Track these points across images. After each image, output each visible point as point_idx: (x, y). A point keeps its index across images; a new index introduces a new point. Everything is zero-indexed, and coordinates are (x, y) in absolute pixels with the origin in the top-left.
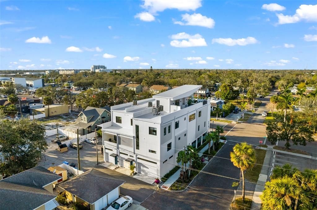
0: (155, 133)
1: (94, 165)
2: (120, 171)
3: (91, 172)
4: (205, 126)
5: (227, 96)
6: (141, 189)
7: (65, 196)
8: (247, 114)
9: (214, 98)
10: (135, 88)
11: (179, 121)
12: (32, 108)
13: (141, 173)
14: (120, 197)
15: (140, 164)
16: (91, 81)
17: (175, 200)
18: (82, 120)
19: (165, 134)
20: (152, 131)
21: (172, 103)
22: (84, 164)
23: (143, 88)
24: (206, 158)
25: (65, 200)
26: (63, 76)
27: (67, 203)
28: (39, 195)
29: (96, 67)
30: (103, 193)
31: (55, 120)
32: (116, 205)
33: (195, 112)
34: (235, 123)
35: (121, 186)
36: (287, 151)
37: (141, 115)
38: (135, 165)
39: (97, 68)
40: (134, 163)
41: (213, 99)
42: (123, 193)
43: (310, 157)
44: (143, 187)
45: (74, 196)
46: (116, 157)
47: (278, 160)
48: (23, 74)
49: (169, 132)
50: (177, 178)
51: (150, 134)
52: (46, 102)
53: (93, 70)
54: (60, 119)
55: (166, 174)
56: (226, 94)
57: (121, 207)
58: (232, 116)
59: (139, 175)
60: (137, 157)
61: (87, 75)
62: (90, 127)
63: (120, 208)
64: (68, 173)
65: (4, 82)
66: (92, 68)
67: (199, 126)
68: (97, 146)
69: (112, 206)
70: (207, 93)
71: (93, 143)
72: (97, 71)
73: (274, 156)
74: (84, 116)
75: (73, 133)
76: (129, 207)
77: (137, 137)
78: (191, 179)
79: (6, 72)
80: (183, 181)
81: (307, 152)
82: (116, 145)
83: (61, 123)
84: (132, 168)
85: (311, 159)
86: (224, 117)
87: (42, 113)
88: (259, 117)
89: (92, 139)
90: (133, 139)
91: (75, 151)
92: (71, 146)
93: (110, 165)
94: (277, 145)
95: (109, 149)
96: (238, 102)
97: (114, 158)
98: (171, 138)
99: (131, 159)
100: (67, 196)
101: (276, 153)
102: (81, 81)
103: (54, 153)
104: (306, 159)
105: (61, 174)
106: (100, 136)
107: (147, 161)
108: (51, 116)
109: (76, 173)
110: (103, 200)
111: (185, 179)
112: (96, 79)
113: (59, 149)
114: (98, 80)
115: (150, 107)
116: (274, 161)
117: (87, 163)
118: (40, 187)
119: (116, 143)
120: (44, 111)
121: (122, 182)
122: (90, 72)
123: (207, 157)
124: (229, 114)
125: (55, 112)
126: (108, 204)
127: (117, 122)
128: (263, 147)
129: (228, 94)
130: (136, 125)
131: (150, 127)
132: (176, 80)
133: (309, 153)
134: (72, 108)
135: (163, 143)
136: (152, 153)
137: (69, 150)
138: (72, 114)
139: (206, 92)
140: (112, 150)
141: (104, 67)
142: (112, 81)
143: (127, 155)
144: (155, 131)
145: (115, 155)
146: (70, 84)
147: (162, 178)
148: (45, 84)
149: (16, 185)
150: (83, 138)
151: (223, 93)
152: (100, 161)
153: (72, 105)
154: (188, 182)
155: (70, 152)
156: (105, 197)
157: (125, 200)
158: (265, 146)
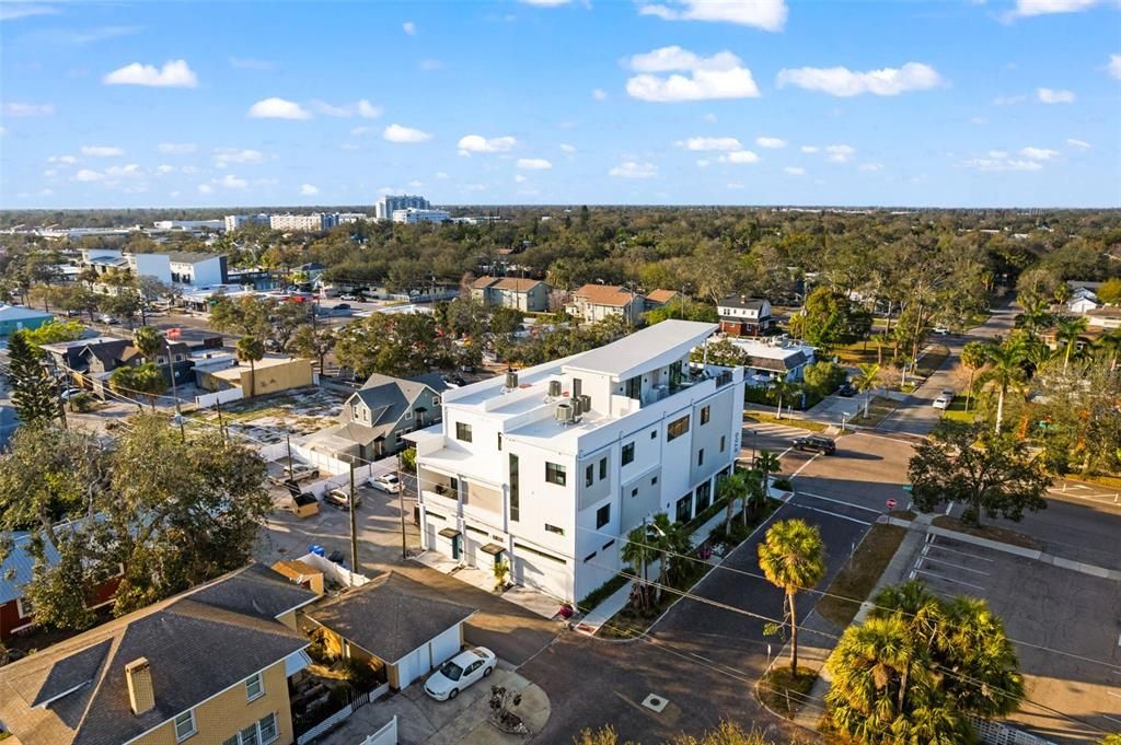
0: (561, 479)
1: (394, 558)
2: (466, 577)
3: (388, 581)
4: (722, 449)
5: (827, 334)
6: (520, 630)
7: (321, 640)
8: (884, 399)
9: (781, 339)
10: (525, 295)
11: (633, 443)
12: (202, 369)
13: (522, 586)
14: (463, 649)
15: (520, 562)
16: (378, 263)
17: (610, 664)
18: (357, 416)
19: (590, 482)
20: (554, 474)
21: (616, 390)
22: (366, 555)
23: (550, 296)
24: (718, 549)
25: (321, 650)
26: (285, 236)
27: (328, 659)
28: (271, 635)
29: (394, 203)
30: (419, 638)
31: (272, 410)
32: (453, 670)
33: (689, 411)
34: (837, 431)
35: (466, 620)
36: (971, 534)
37: (527, 423)
38: (508, 565)
39: (399, 204)
40: (504, 557)
41: (777, 345)
42: (472, 638)
43: (1036, 555)
44: (525, 623)
45: (346, 642)
46: (455, 538)
47: (935, 560)
48: (152, 226)
49: (603, 475)
50: (621, 606)
51: (547, 480)
52: (246, 354)
53: (385, 217)
54: (289, 406)
55: (592, 591)
56: (826, 325)
57: (466, 674)
58: (831, 404)
59: (518, 592)
60: (515, 540)
61: (364, 234)
62: (380, 438)
63: (462, 677)
64: (325, 580)
65: (104, 269)
66: (382, 205)
67: (701, 452)
68: (402, 500)
69: (442, 671)
70: (763, 315)
71: (391, 490)
72: (398, 216)
73: (925, 550)
74: (362, 406)
75: (331, 459)
76: (485, 675)
77: (514, 487)
78: (661, 608)
79: (96, 220)
80: (637, 613)
81: (1035, 538)
82: (454, 503)
83: (293, 421)
84: (499, 572)
85: (1036, 563)
86: (805, 409)
87: (234, 387)
88: (923, 413)
89: (388, 479)
90: (502, 491)
91: (340, 514)
92: (329, 500)
93: (438, 561)
94: (948, 511)
95: (437, 516)
96: (864, 352)
97: (450, 541)
98: (608, 493)
99: (496, 547)
100: (326, 642)
101: (933, 538)
102: (346, 264)
103: (281, 519)
104: (1020, 562)
105: (308, 582)
106: (410, 468)
107: (541, 554)
108: (259, 396)
109: (347, 581)
110: (419, 655)
111: (645, 608)
112: (395, 258)
113: (294, 509)
114: (402, 261)
115: (554, 395)
116: (919, 563)
117: (375, 552)
118: (270, 617)
119: (455, 497)
120: (238, 381)
121: (472, 611)
122: (375, 221)
123: (721, 546)
124: (822, 399)
125: (273, 381)
126: (431, 667)
127: (458, 438)
128: (900, 517)
129: (831, 327)
130: (511, 455)
131: (547, 464)
132: (664, 268)
133: (1038, 542)
134: (322, 366)
135: (584, 508)
136: (554, 534)
137: (322, 510)
138: (322, 390)
139: (760, 314)
140: (444, 518)
141: (421, 203)
142: (450, 266)
143: (487, 534)
144: (563, 475)
145: (453, 534)
146: (311, 272)
147: (580, 604)
148: (229, 273)
149: (217, 610)
150: (362, 473)
151: (814, 322)
152: (411, 546)
153: (322, 360)
154: (653, 618)
155: (325, 516)
156: (424, 648)
157: (477, 658)
158: (909, 516)
